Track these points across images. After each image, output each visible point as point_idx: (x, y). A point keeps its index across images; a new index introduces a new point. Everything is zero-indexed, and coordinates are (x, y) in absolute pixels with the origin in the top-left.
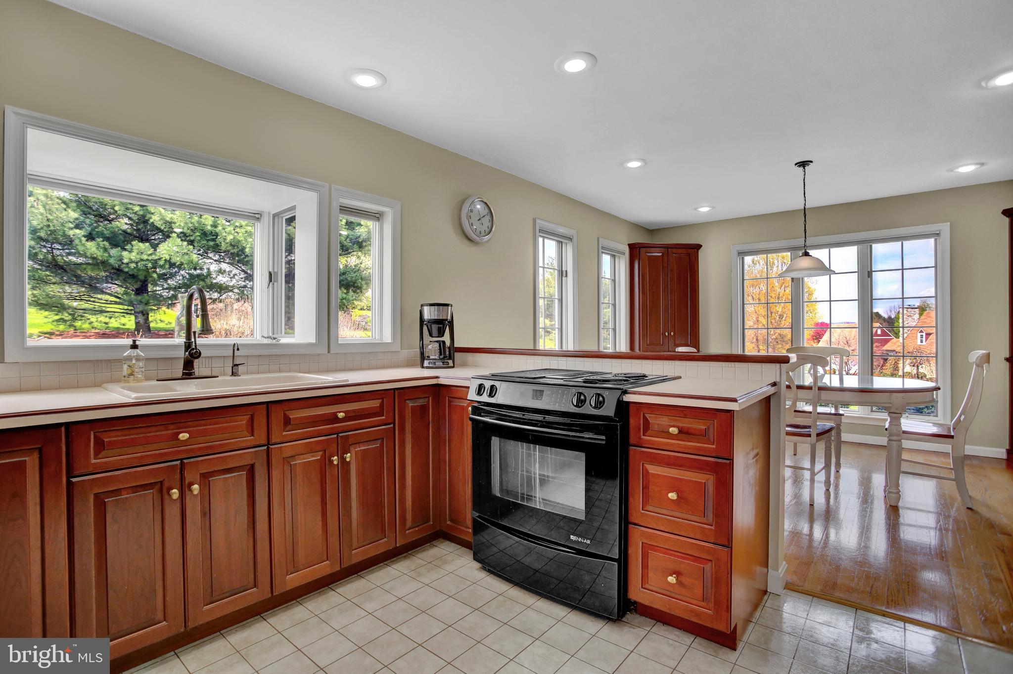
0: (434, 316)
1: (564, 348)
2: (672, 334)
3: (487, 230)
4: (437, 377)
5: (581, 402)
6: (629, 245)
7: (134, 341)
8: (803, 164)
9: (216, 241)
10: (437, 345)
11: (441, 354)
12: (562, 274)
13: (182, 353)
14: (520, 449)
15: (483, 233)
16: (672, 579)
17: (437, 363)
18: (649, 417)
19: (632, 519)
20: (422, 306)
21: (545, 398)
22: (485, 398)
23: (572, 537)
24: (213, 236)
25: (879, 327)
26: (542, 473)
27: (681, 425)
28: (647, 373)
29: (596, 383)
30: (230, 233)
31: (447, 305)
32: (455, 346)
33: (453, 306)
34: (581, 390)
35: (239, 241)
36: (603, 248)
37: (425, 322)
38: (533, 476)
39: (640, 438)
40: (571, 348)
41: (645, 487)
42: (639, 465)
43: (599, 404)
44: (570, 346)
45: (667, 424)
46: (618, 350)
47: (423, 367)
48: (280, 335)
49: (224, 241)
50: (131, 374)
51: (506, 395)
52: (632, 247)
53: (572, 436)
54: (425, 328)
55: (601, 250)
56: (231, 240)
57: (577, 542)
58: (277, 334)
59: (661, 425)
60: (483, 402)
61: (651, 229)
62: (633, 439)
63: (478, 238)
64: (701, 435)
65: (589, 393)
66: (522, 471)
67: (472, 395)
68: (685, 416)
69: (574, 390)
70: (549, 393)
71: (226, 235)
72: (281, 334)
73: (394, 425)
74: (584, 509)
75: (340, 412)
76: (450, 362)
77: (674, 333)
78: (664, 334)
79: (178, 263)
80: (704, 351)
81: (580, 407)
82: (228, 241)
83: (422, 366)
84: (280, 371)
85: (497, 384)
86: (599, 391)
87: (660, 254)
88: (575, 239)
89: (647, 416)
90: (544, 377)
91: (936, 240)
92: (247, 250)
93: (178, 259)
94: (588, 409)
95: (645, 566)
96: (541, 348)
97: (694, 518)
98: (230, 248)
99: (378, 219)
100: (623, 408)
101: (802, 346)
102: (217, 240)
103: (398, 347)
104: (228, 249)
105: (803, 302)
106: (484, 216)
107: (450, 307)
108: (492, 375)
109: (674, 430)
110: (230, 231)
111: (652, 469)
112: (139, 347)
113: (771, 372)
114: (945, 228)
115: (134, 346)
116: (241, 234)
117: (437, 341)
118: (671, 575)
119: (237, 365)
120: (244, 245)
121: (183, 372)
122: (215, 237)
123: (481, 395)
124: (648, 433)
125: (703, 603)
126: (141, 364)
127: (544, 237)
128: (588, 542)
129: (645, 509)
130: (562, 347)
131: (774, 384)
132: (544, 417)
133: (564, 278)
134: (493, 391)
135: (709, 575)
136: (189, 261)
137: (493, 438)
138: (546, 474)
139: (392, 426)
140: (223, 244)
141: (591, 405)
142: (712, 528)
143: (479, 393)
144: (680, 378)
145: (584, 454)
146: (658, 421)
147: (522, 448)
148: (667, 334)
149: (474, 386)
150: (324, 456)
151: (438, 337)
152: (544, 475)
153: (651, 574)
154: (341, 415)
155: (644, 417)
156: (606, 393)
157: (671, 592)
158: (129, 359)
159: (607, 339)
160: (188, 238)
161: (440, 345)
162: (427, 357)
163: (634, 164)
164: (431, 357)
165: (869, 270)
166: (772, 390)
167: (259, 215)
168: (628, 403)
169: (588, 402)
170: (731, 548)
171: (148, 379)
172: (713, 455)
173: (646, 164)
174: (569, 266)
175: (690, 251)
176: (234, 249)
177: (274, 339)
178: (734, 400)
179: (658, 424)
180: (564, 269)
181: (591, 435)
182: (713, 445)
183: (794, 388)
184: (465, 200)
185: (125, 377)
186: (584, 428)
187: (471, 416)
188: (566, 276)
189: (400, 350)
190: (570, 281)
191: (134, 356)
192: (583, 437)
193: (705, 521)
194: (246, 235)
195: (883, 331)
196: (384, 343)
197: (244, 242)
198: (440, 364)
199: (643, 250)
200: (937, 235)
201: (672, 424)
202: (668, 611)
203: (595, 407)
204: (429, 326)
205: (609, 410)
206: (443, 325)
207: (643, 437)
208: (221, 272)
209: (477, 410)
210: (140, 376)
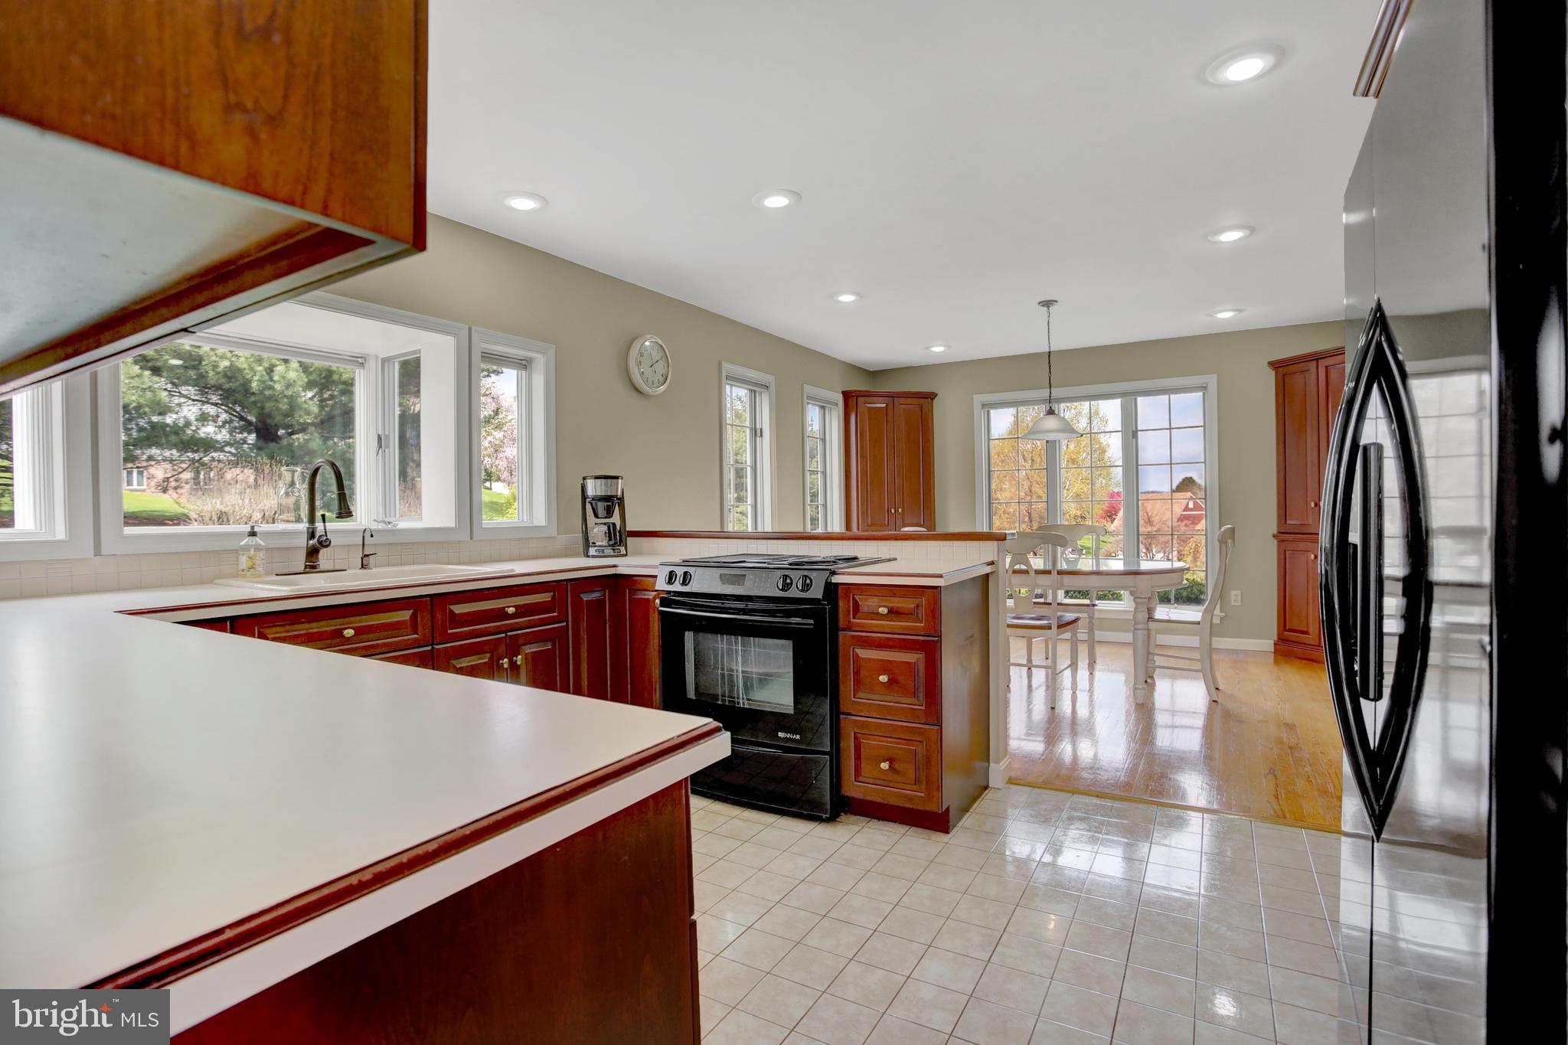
0: (600, 492)
1: (760, 529)
2: (900, 510)
3: (662, 379)
4: (614, 566)
5: (786, 587)
6: (843, 393)
7: (253, 527)
8: (1047, 304)
9: (199, 369)
10: (605, 528)
11: (610, 540)
12: (756, 433)
13: (303, 542)
14: (720, 643)
15: (656, 384)
16: (885, 766)
17: (605, 551)
18: (860, 599)
19: (844, 708)
20: (584, 479)
21: (748, 582)
22: (677, 587)
23: (781, 734)
24: (195, 360)
25: (1191, 498)
26: (746, 669)
27: (891, 605)
28: (859, 556)
29: (804, 565)
30: (223, 357)
31: (616, 478)
32: (627, 529)
33: (624, 478)
34: (786, 572)
35: (240, 370)
36: (809, 398)
37: (588, 500)
38: (735, 673)
39: (849, 622)
40: (768, 528)
41: (857, 673)
42: (850, 648)
43: (806, 587)
44: (767, 526)
45: (878, 604)
46: (829, 530)
47: (588, 556)
48: (394, 519)
49: (213, 370)
50: (252, 567)
51: (704, 582)
52: (847, 395)
53: (779, 623)
54: (588, 507)
55: (805, 400)
56: (226, 367)
57: (787, 740)
58: (390, 517)
59: (871, 606)
60: (673, 592)
61: (872, 370)
62: (842, 623)
63: (648, 389)
64: (911, 614)
65: (796, 576)
66: (723, 669)
67: (661, 585)
68: (894, 595)
69: (779, 573)
70: (751, 577)
71: (217, 359)
72: (395, 516)
73: (567, 624)
74: (793, 705)
75: (509, 607)
76: (622, 549)
77: (903, 510)
78: (889, 511)
79: (134, 405)
80: (939, 530)
81: (786, 591)
82: (220, 370)
83: (587, 553)
84: (414, 563)
85: (691, 570)
86: (806, 573)
87: (884, 405)
88: (772, 388)
89: (856, 597)
90: (744, 562)
91: (1204, 394)
92: (254, 385)
93: (134, 398)
94: (794, 593)
95: (858, 757)
96: (730, 529)
97: (904, 700)
98: (224, 380)
99: (525, 367)
100: (831, 589)
101: (1059, 523)
102: (201, 367)
103: (553, 532)
104: (221, 382)
105: (1060, 468)
106: (657, 361)
107: (620, 481)
108: (684, 561)
109: (883, 610)
110: (224, 354)
111: (864, 653)
112: (258, 535)
113: (987, 551)
114: (1212, 380)
115: (253, 534)
116: (242, 359)
117: (605, 524)
118: (884, 762)
119: (368, 556)
120: (248, 377)
121: (306, 565)
122: (196, 363)
123: (672, 584)
124: (858, 615)
125: (915, 787)
126: (261, 554)
127: (732, 385)
128: (798, 737)
129: (857, 696)
130: (756, 528)
131: (992, 563)
132: (746, 605)
133: (758, 439)
134: (686, 579)
135: (920, 755)
136: (153, 401)
137: (687, 633)
138: (749, 670)
139: (565, 624)
140: (211, 374)
141: (798, 588)
142: (923, 708)
143: (670, 581)
144: (896, 559)
145: (791, 642)
146: (868, 603)
147: (722, 640)
148: (893, 511)
149: (662, 575)
150: (491, 659)
151: (606, 517)
152: (747, 672)
153: (863, 765)
154: (511, 610)
155: (854, 598)
156: (813, 575)
157: (884, 780)
158: (247, 548)
159: (815, 520)
160: (150, 364)
161: (609, 528)
162: (593, 543)
163: (847, 298)
164: (597, 544)
165: (1134, 429)
166: (988, 569)
167: (363, 359)
168: (837, 585)
169: (794, 585)
170: (941, 726)
171: (267, 574)
172: (922, 633)
173: (861, 297)
174: (765, 422)
175: (922, 401)
176: (231, 382)
177: (389, 523)
178: (940, 576)
179: (868, 605)
180: (758, 426)
181: (798, 620)
182: (921, 622)
183: (1032, 573)
184: (632, 343)
185: (243, 570)
186: (789, 614)
187: (661, 609)
188: (761, 436)
189: (555, 535)
190: (766, 443)
191: (252, 545)
192: (790, 623)
193: (917, 703)
194: (252, 360)
195: (1196, 504)
196: (536, 527)
197: (247, 371)
198: (609, 551)
199: (860, 399)
200: (1203, 388)
201: (882, 604)
202: (882, 801)
203: (802, 590)
204: (594, 504)
205: (817, 592)
206: (612, 503)
207: (852, 620)
208: (203, 418)
209: (665, 602)
210: (261, 569)
